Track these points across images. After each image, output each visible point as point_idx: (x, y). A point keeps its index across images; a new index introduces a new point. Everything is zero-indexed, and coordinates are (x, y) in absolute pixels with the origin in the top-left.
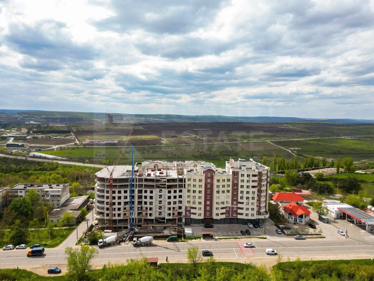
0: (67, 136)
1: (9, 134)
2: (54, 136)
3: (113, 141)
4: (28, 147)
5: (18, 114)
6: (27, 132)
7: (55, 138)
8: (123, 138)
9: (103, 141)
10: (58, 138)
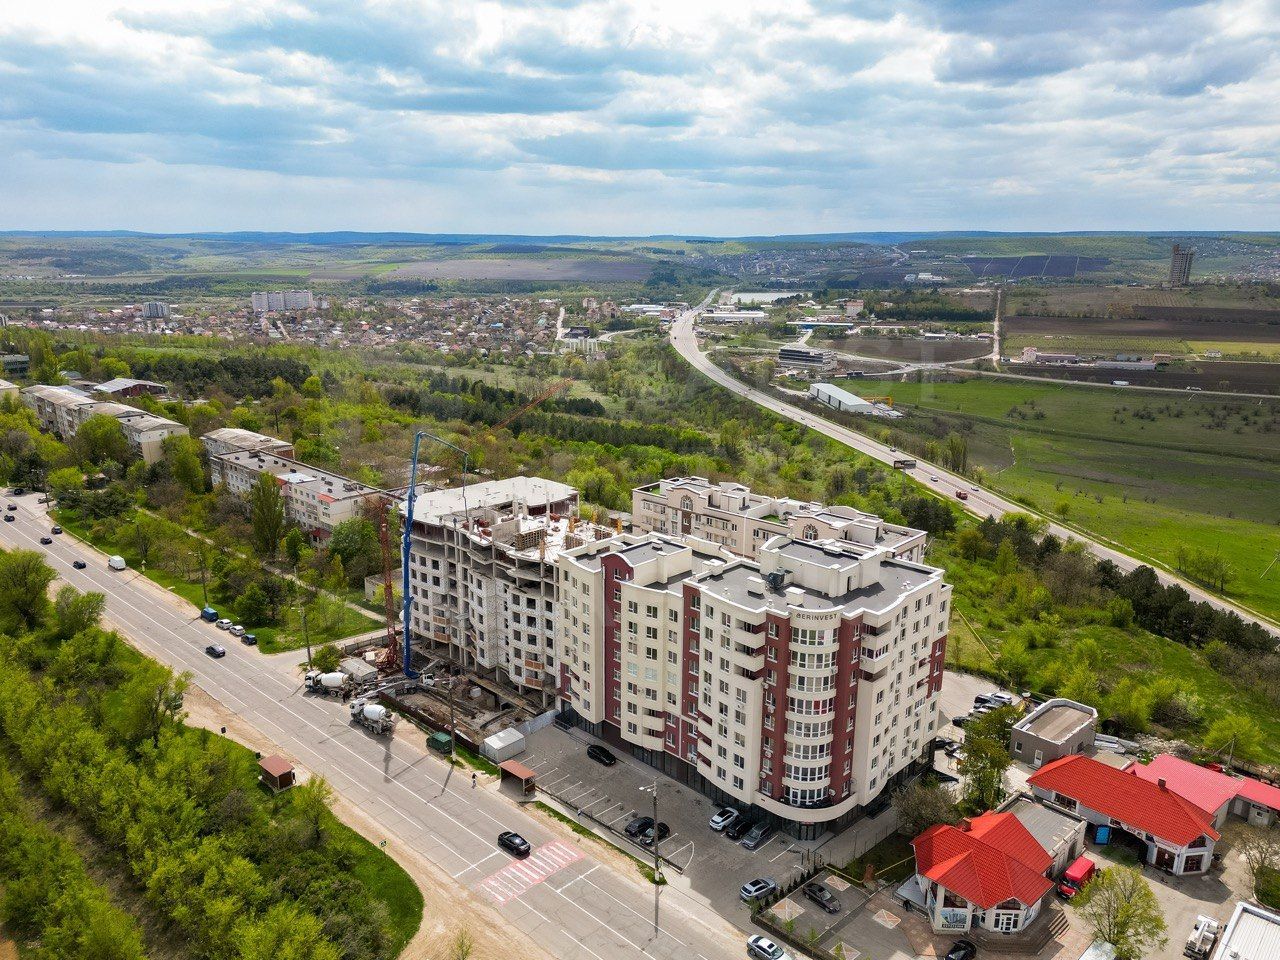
0: (972, 331)
1: (810, 319)
2: (930, 331)
3: (1139, 360)
4: (834, 364)
5: (903, 246)
6: (858, 314)
7: (930, 338)
8: (1190, 351)
9: (1093, 360)
10: (937, 337)
